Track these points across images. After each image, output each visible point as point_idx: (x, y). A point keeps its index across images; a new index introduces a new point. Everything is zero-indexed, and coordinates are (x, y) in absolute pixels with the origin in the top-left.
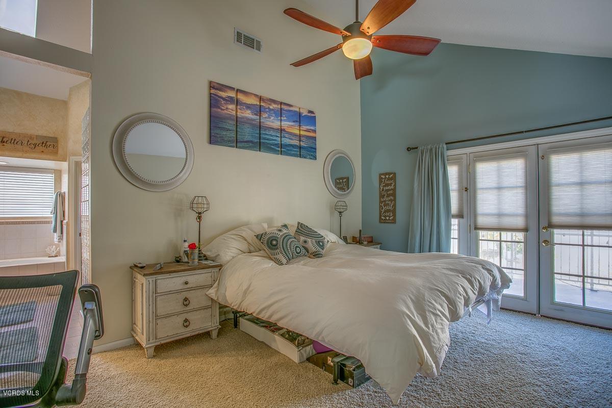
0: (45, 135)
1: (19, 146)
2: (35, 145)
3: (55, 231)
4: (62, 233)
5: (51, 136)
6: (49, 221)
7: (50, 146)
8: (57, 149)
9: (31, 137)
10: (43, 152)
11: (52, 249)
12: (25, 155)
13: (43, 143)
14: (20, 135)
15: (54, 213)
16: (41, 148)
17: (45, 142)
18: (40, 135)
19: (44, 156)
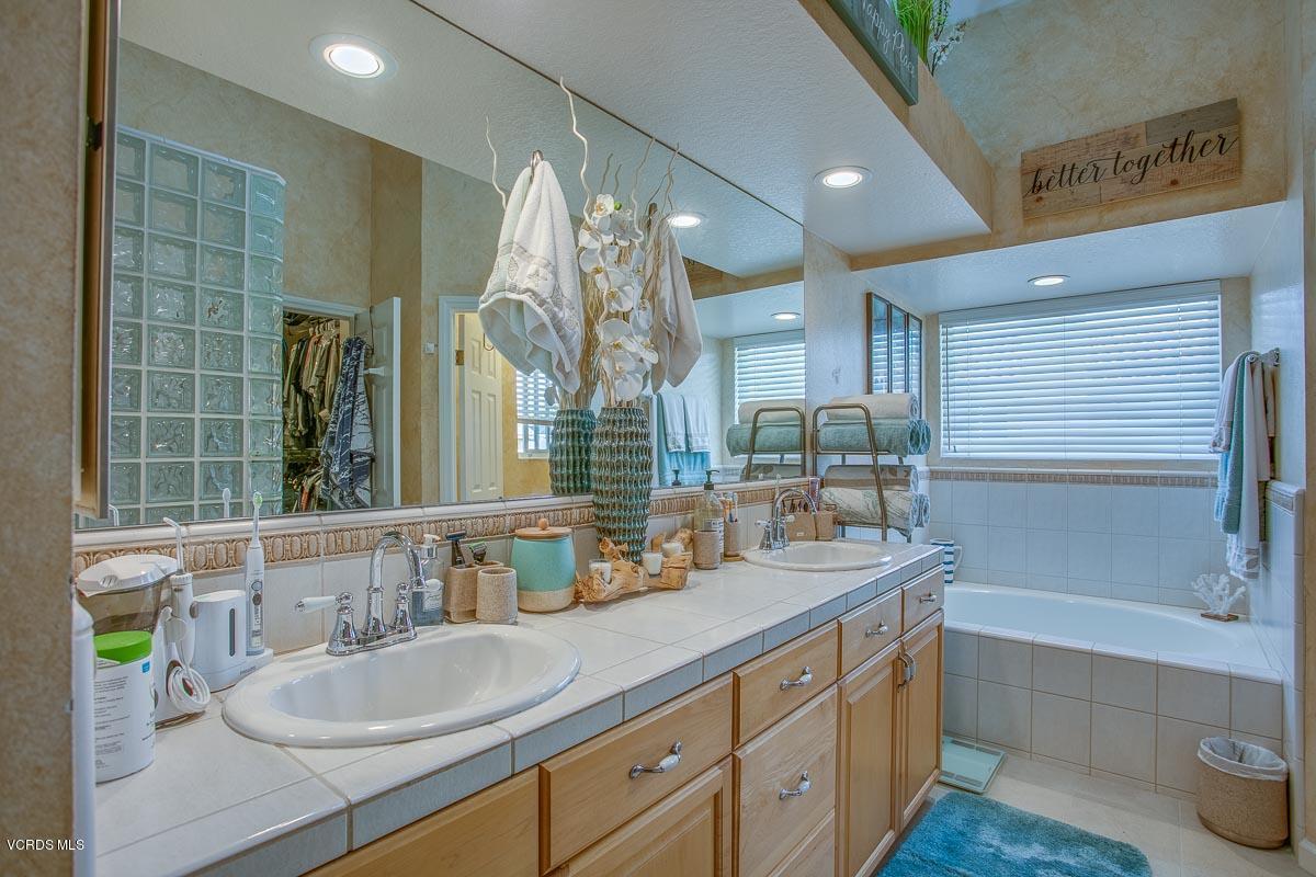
0: (1180, 108)
1: (1087, 189)
2: (1144, 164)
3: (1232, 524)
4: (1264, 535)
5: (1209, 102)
6: (1203, 478)
7: (1208, 149)
8: (1240, 148)
9: (1128, 138)
10: (1174, 183)
11: (1217, 588)
12: (1108, 217)
13: (1174, 146)
14: (1086, 143)
15: (1229, 447)
16: (1167, 170)
17: (1182, 140)
18: (1161, 115)
19: (1184, 201)
